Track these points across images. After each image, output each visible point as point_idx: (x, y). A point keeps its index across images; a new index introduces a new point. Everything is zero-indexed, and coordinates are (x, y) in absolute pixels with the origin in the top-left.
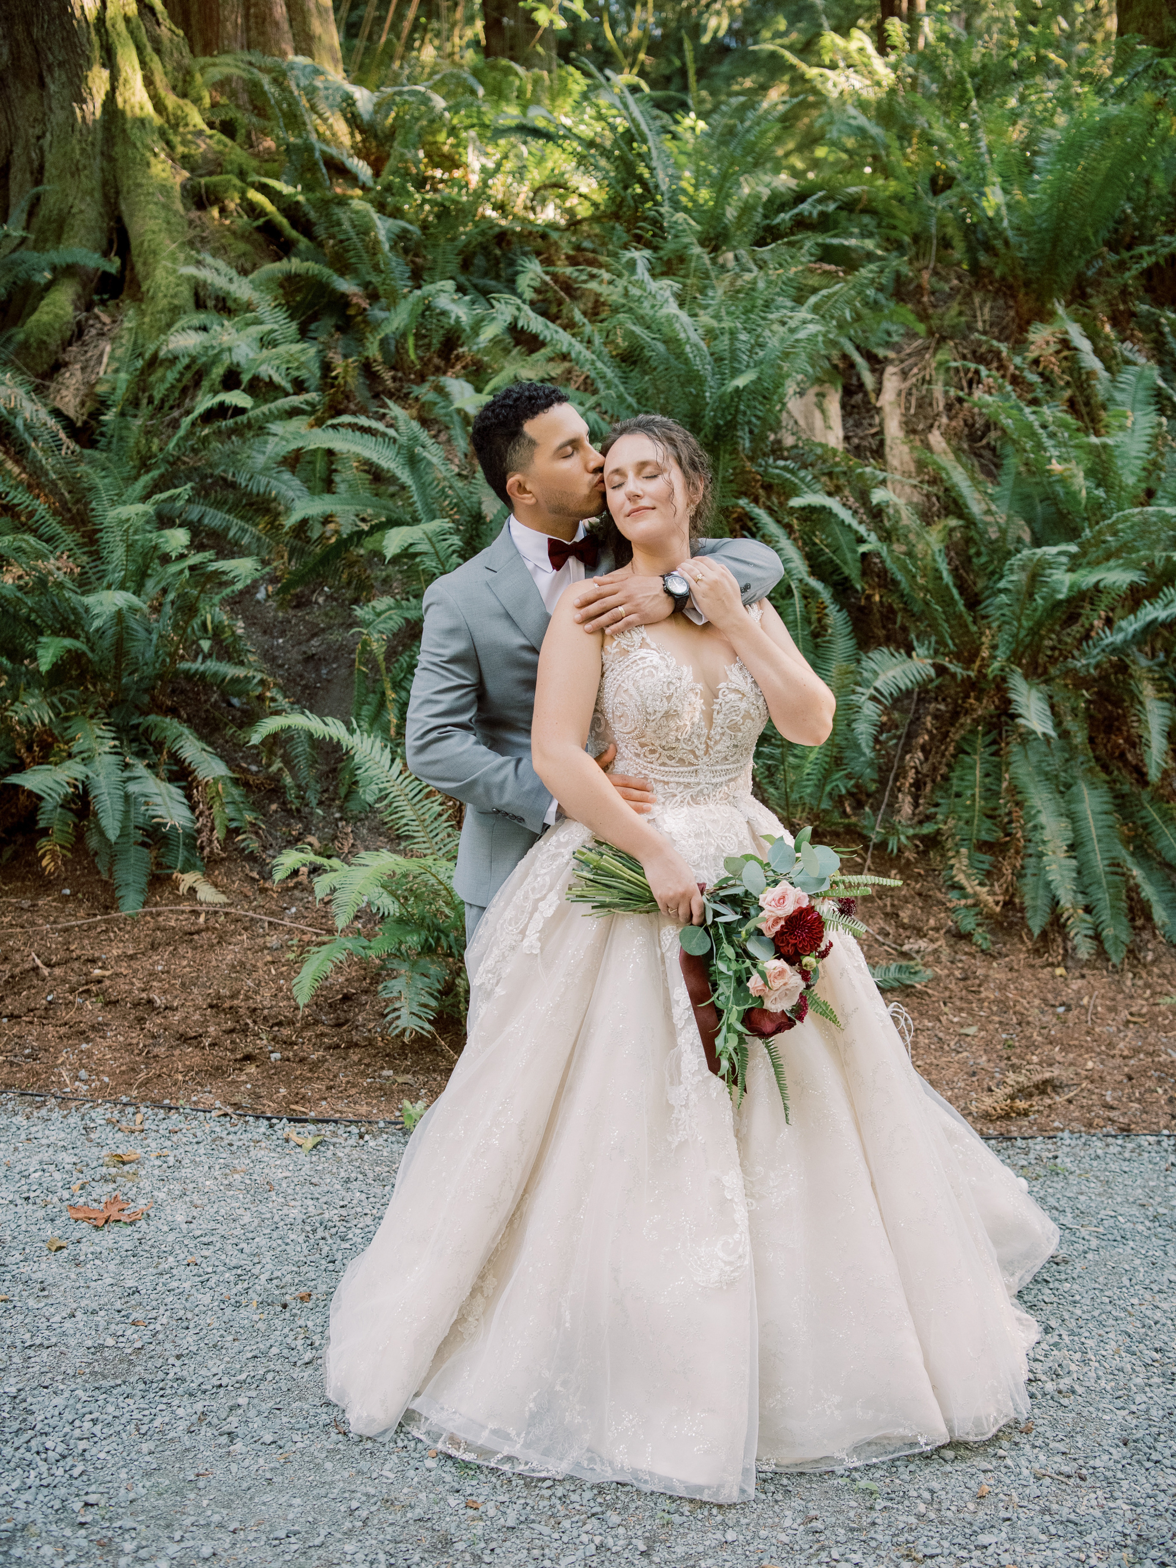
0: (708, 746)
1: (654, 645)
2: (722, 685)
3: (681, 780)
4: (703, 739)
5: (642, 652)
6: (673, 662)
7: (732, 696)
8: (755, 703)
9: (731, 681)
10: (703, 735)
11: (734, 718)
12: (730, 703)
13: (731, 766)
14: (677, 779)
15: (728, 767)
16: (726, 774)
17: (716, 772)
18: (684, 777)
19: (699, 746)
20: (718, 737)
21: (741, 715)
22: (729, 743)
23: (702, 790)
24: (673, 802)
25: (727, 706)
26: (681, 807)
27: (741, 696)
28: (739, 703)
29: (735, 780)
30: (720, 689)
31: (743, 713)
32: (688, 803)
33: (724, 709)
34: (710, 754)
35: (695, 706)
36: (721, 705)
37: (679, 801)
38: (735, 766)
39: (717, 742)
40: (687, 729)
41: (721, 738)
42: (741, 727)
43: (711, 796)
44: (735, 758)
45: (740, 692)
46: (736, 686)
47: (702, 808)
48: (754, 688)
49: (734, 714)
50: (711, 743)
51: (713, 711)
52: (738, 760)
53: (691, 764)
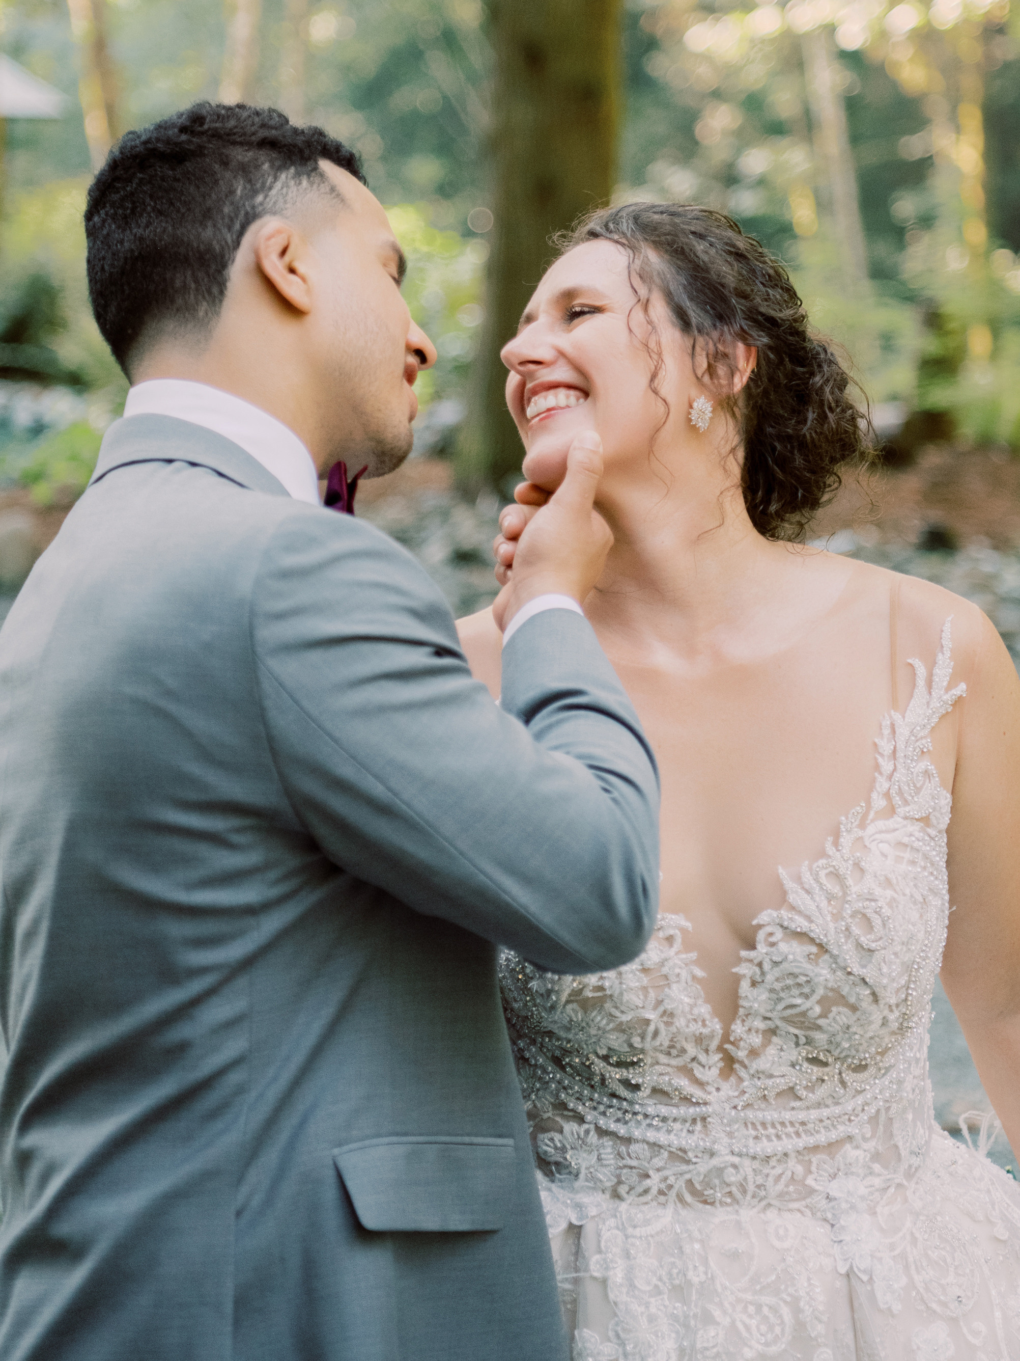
0: (729, 1060)
2: (764, 917)
3: (662, 1138)
4: (715, 1043)
7: (794, 951)
8: (856, 969)
9: (793, 908)
10: (711, 1037)
11: (798, 1001)
12: (785, 965)
13: (814, 1114)
14: (651, 1135)
15: (801, 1116)
16: (798, 1134)
17: (764, 1124)
18: (669, 1132)
19: (702, 1058)
20: (757, 1040)
21: (816, 997)
22: (793, 1054)
23: (720, 1171)
24: (640, 1189)
25: (777, 972)
26: (664, 1205)
27: (814, 949)
28: (807, 967)
29: (831, 1147)
30: (760, 927)
31: (820, 992)
32: (680, 1198)
33: (769, 978)
34: (741, 1079)
35: (665, 970)
36: (760, 965)
37: (654, 1191)
38: (825, 1112)
39: (754, 1053)
40: (652, 1028)
41: (767, 1043)
42: (821, 1022)
43: (751, 1188)
44: (822, 1092)
45: (812, 940)
46: (800, 924)
47: (721, 1215)
48: (856, 930)
49: (795, 992)
50: (740, 1053)
51: (737, 978)
52: (834, 1099)
53: (686, 1100)
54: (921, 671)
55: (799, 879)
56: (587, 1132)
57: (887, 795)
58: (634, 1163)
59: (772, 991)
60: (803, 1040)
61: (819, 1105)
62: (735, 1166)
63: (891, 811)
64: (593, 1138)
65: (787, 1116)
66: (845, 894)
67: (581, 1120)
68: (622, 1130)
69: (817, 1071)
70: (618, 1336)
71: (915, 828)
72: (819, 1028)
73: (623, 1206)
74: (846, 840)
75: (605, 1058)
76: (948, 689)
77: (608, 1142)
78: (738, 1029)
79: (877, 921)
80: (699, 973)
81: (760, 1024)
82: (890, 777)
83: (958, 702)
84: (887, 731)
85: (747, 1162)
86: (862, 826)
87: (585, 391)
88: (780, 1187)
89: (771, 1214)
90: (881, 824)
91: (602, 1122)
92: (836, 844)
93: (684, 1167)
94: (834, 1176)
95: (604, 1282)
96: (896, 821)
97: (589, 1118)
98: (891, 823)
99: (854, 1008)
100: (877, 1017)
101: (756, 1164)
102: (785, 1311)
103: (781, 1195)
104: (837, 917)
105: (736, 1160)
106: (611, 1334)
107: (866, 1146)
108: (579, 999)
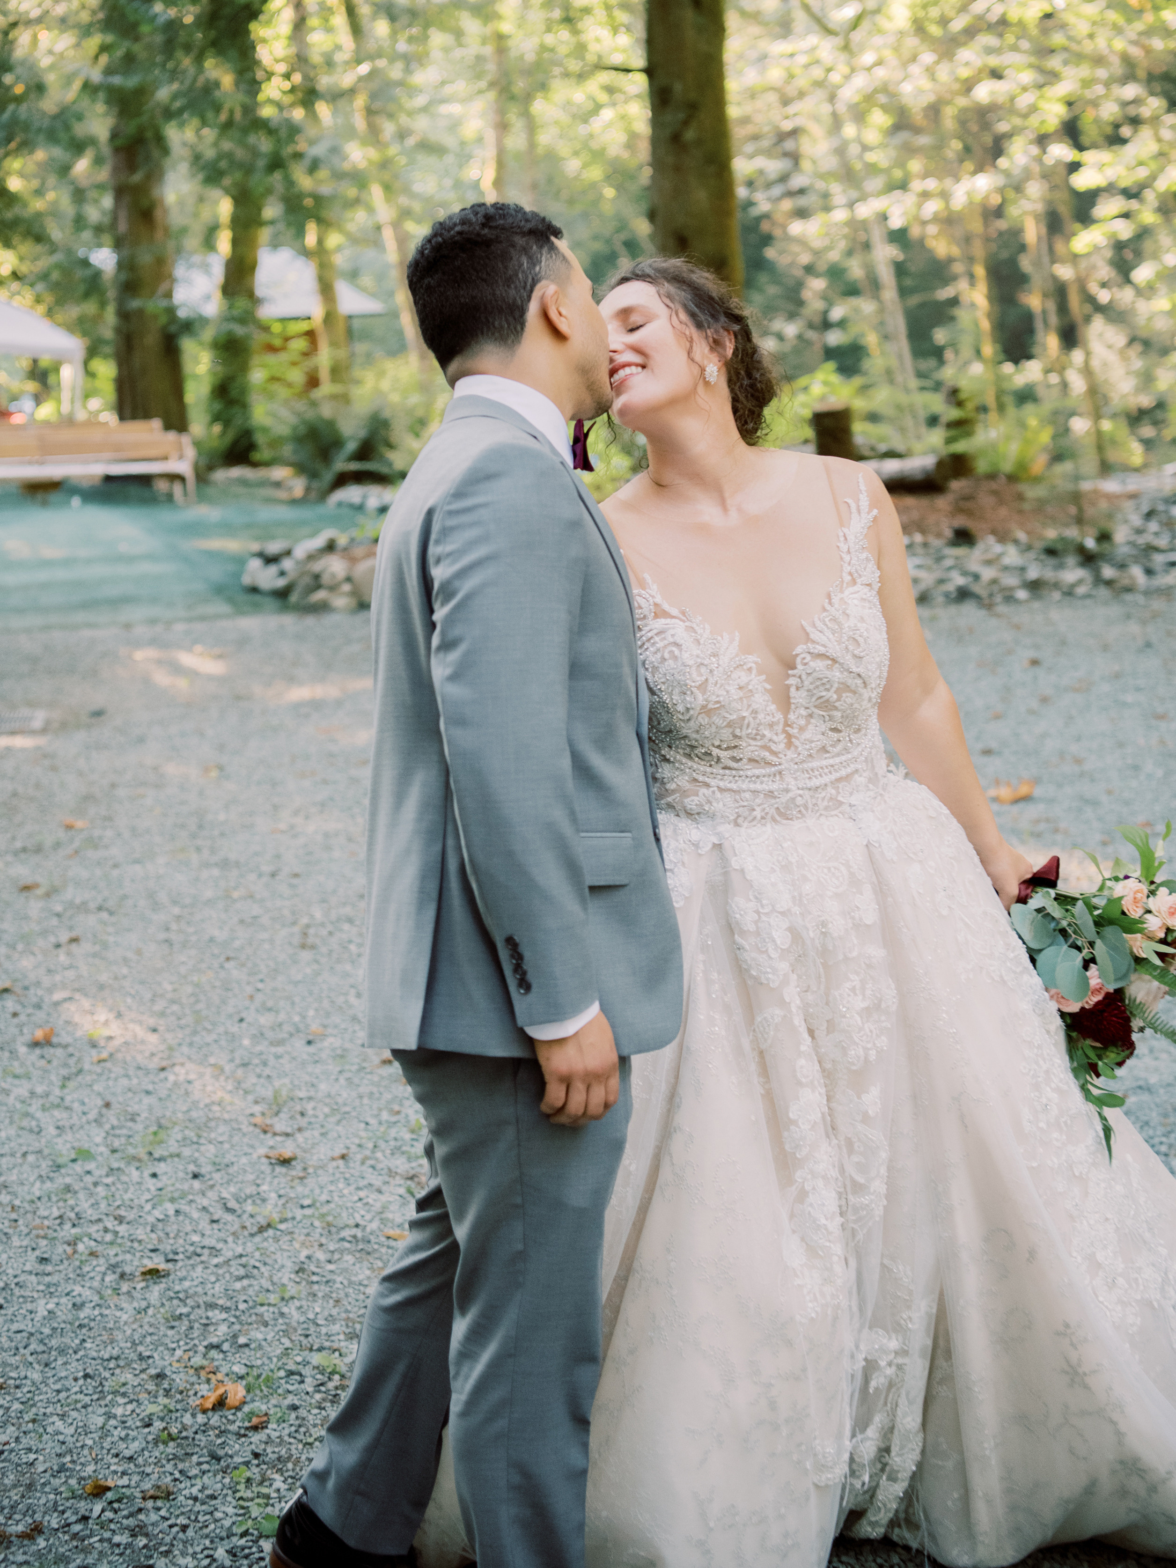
0: (789, 736)
1: (674, 612)
2: (799, 649)
3: (758, 786)
4: (780, 727)
5: (660, 625)
7: (819, 665)
8: (854, 669)
9: (813, 642)
10: (778, 723)
11: (824, 694)
12: (815, 674)
13: (837, 760)
14: (752, 786)
15: (831, 761)
16: (830, 773)
17: (812, 770)
18: (762, 783)
19: (775, 738)
20: (802, 722)
21: (834, 689)
22: (823, 727)
23: (793, 799)
24: (750, 818)
25: (810, 679)
26: (764, 825)
27: (830, 662)
28: (828, 673)
29: (847, 778)
30: (797, 655)
31: (836, 685)
32: (774, 820)
33: (806, 683)
34: (796, 747)
35: (750, 687)
36: (800, 677)
37: (759, 817)
38: (843, 758)
39: (802, 729)
40: (746, 722)
41: (808, 723)
42: (837, 704)
43: (810, 806)
44: (839, 747)
45: (828, 657)
46: (821, 649)
47: (797, 824)
48: (851, 648)
49: (822, 688)
50: (794, 731)
51: (788, 687)
52: (846, 750)
53: (769, 764)
54: (853, 506)
55: (814, 626)
56: (714, 792)
57: (850, 574)
58: (745, 804)
59: (808, 691)
60: (827, 718)
61: (838, 755)
62: (800, 796)
63: (854, 582)
64: (718, 795)
65: (824, 763)
66: (841, 629)
67: (707, 785)
68: (734, 786)
69: (836, 735)
70: (756, 898)
71: (866, 589)
72: (836, 708)
73: (743, 830)
74: (835, 600)
75: (719, 747)
76: (868, 513)
77: (727, 795)
78: (792, 717)
79: (861, 640)
80: (768, 687)
81: (803, 712)
82: (849, 564)
83: (875, 519)
84: (842, 539)
85: (806, 792)
86: (842, 592)
87: (645, 366)
88: (825, 803)
89: (823, 819)
90: (851, 590)
91: (721, 784)
92: (830, 603)
93: (773, 801)
94: (851, 794)
95: (742, 871)
96: (857, 588)
97: (713, 784)
98: (856, 588)
99: (855, 693)
100: (866, 696)
101: (811, 793)
102: (843, 868)
103: (826, 808)
104: (839, 642)
105: (801, 792)
106: (751, 897)
107: (865, 774)
108: (706, 710)
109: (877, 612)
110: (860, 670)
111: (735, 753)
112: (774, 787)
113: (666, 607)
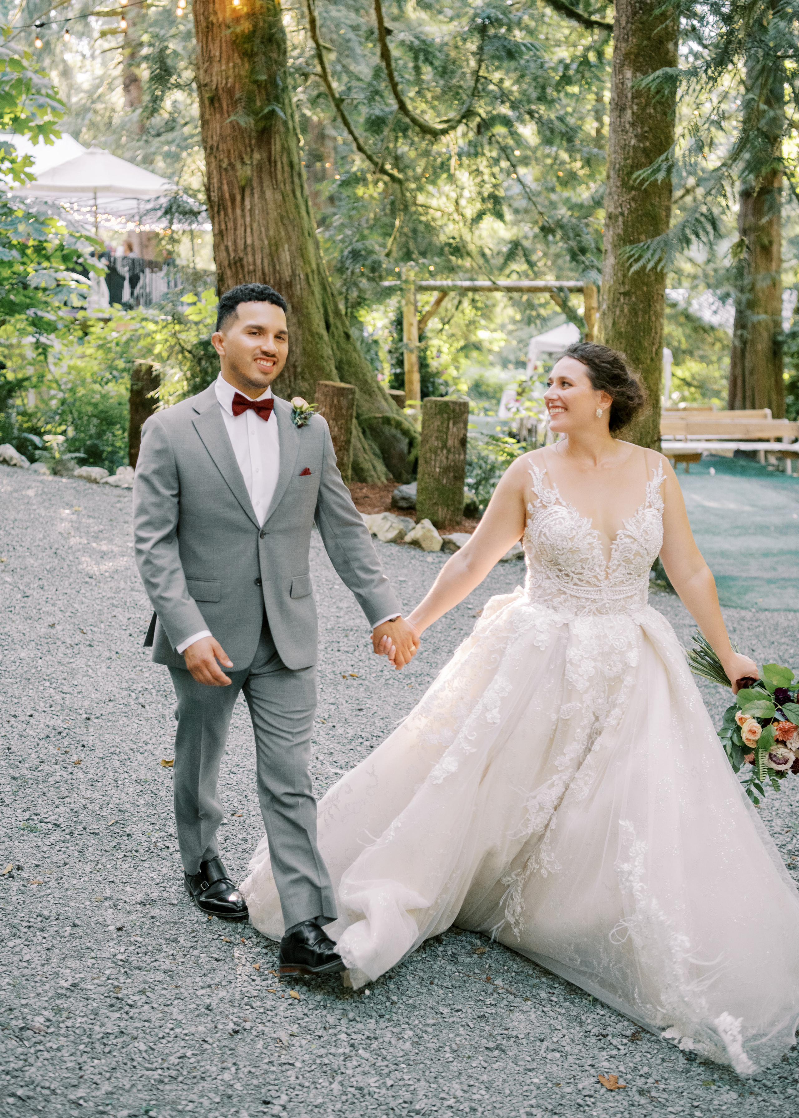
0: (607, 573)
1: (564, 504)
2: (619, 532)
3: (589, 596)
4: (603, 568)
5: (556, 508)
6: (576, 515)
7: (627, 540)
8: (644, 546)
9: (626, 530)
10: (603, 565)
11: (627, 555)
12: (625, 545)
13: (628, 588)
14: (586, 596)
15: (625, 588)
16: (623, 593)
17: (615, 591)
19: (600, 573)
20: (615, 567)
21: (633, 553)
22: (624, 571)
23: (604, 604)
24: (583, 612)
26: (589, 616)
27: (633, 540)
28: (631, 546)
29: (631, 597)
30: (618, 534)
32: (594, 614)
33: (620, 548)
34: (610, 579)
35: (593, 545)
36: (617, 545)
37: (587, 612)
39: (614, 571)
40: (588, 561)
41: (617, 568)
42: (633, 561)
43: (612, 608)
44: (629, 582)
45: (632, 538)
46: (629, 534)
47: (605, 617)
48: (644, 536)
49: (627, 552)
50: (610, 571)
51: (611, 549)
52: (632, 584)
53: (595, 585)
54: (655, 472)
55: (628, 523)
57: (649, 503)
58: (582, 604)
59: (621, 552)
60: (627, 567)
61: (628, 585)
62: (608, 603)
63: (650, 506)
65: (621, 588)
66: (641, 526)
67: (565, 593)
68: (578, 595)
69: (629, 576)
71: (656, 511)
73: (578, 617)
74: (640, 513)
75: (573, 572)
76: (662, 477)
77: (574, 599)
78: (610, 564)
79: (649, 533)
80: (601, 547)
81: (616, 563)
82: (649, 498)
84: (647, 486)
85: (611, 601)
86: (643, 510)
87: (566, 409)
88: (619, 608)
89: (617, 616)
90: (648, 510)
91: (572, 593)
92: (637, 514)
93: (595, 604)
94: (631, 605)
95: (578, 636)
96: (652, 510)
99: (642, 557)
100: (647, 560)
101: (613, 602)
103: (619, 610)
104: (639, 532)
105: (608, 601)
108: (571, 551)
109: (660, 522)
110: (647, 546)
111: (580, 576)
112: (597, 597)
113: (561, 500)
